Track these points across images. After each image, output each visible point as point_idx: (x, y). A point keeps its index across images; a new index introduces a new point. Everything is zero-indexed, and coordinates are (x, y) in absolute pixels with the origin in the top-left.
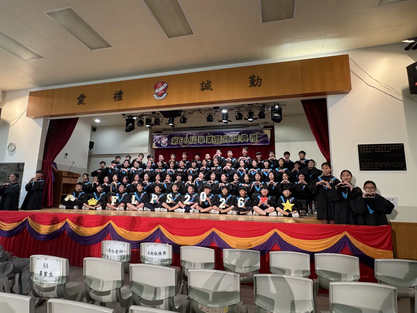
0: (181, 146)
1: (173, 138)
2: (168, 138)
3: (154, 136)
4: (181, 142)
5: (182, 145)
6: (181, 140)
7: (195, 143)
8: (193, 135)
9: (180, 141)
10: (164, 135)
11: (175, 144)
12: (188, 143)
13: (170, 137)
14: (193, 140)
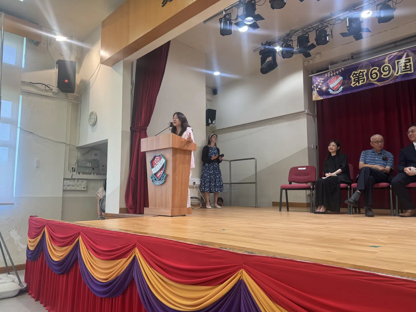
0: (374, 84)
1: (354, 74)
2: (341, 76)
3: (314, 80)
4: (374, 76)
5: (376, 83)
6: (373, 72)
7: (409, 72)
8: (403, 54)
9: (371, 75)
10: (333, 72)
11: (359, 83)
12: (392, 75)
13: (346, 74)
14: (403, 65)
